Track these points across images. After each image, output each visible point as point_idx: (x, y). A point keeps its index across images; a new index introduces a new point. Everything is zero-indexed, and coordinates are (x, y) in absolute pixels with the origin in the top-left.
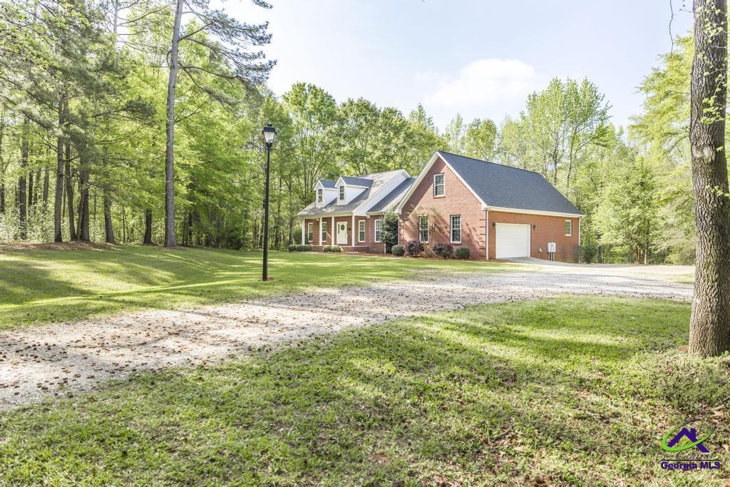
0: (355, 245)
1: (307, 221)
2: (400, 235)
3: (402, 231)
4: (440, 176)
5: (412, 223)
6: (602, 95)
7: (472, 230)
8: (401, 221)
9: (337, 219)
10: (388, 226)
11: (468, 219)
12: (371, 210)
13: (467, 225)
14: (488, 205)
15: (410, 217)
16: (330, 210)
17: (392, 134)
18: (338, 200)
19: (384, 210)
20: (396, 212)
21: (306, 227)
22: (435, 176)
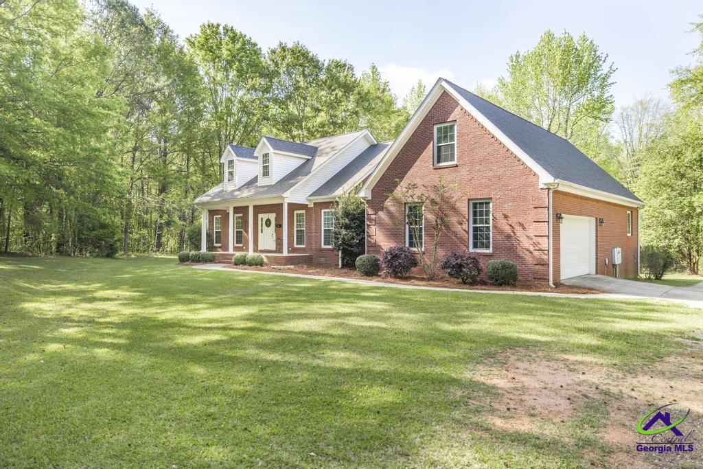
0: (289, 252)
1: (212, 213)
2: (369, 236)
3: (373, 228)
4: (446, 128)
5: (390, 214)
6: (604, 56)
7: (518, 228)
8: (370, 211)
9: (259, 209)
10: (347, 221)
11: (508, 206)
12: (316, 193)
13: (506, 217)
14: (556, 177)
15: (388, 203)
16: (246, 193)
17: (340, 94)
18: (260, 178)
19: (339, 192)
20: (362, 194)
21: (211, 222)
22: (435, 128)
